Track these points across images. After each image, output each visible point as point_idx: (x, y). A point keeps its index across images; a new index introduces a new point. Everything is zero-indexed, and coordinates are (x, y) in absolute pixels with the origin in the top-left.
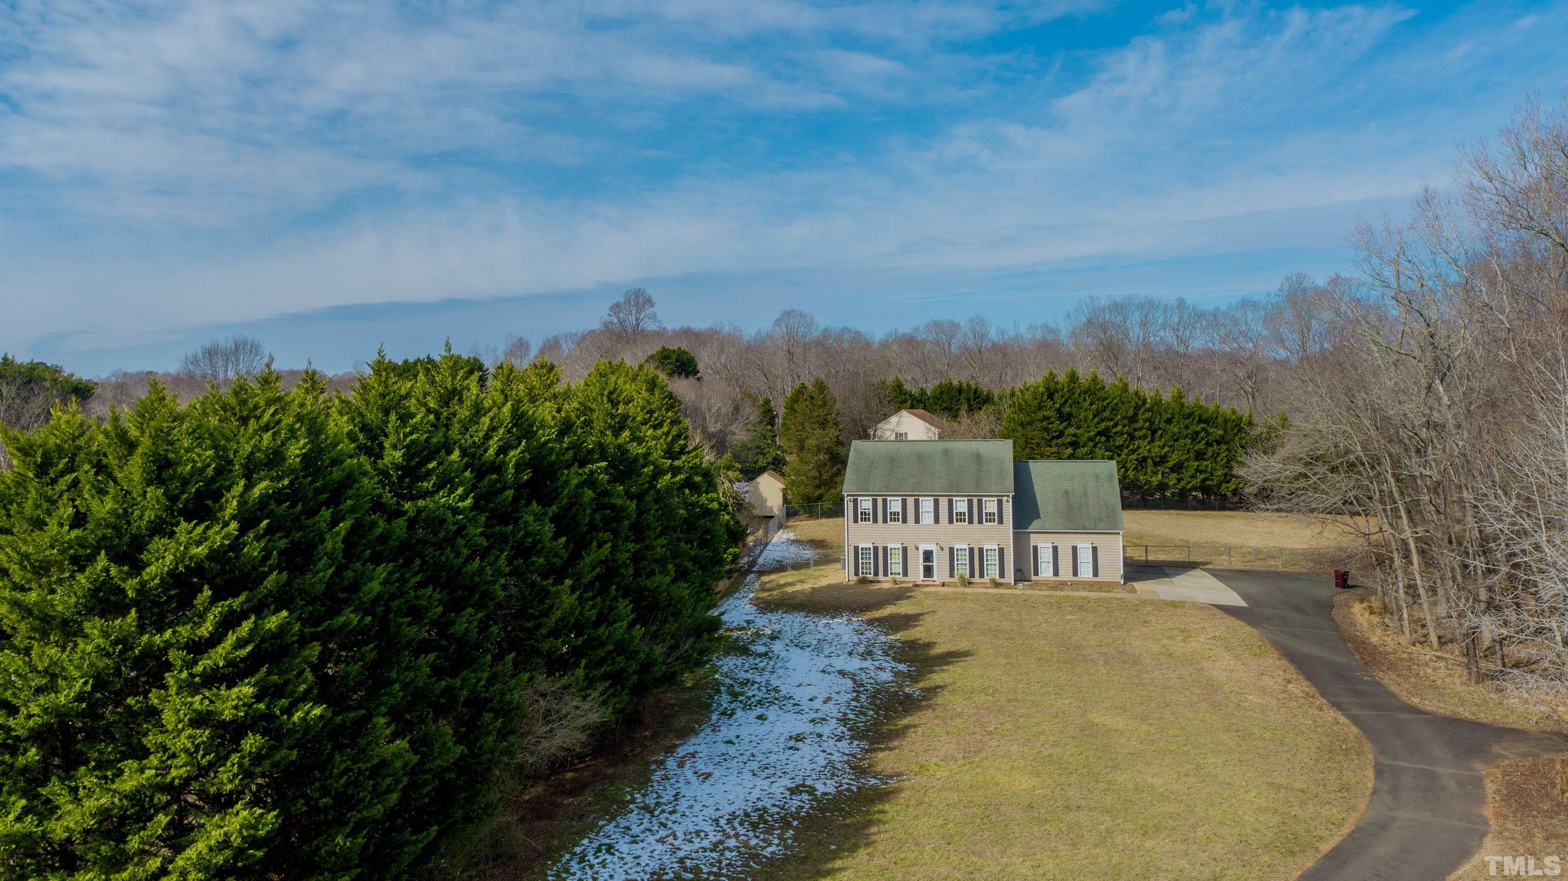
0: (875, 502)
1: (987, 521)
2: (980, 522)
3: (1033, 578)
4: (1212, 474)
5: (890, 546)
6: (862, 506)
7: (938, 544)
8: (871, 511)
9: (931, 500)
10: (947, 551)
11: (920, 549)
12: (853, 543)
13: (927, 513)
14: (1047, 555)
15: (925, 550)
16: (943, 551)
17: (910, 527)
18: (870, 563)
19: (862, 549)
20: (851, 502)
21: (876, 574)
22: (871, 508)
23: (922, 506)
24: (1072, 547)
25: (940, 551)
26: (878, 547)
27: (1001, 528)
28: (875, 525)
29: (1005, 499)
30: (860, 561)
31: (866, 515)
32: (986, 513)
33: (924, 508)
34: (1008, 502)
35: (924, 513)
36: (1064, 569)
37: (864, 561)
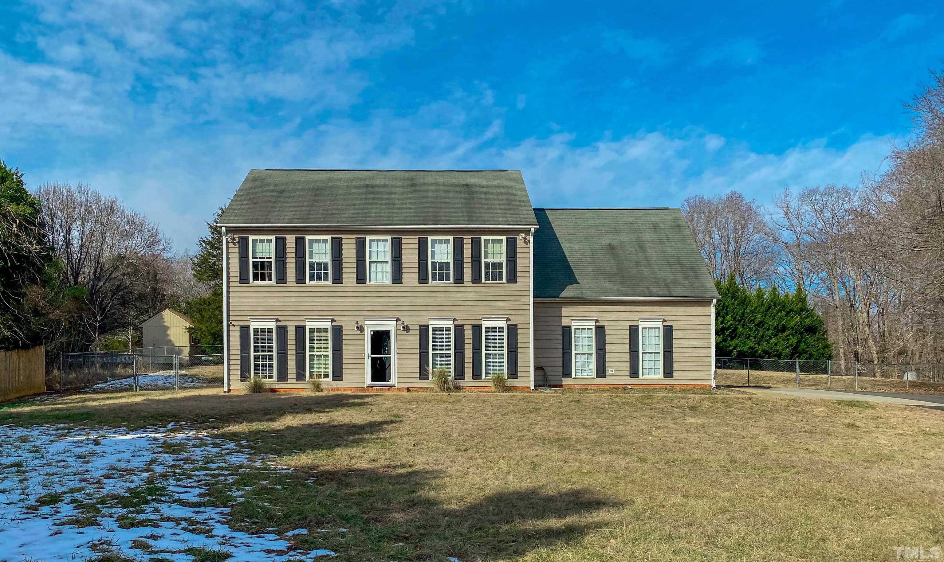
0: (281, 243)
1: (487, 279)
2: (476, 279)
3: (564, 381)
5: (310, 325)
6: (254, 252)
7: (398, 320)
8: (273, 260)
9: (387, 241)
10: (415, 332)
11: (365, 328)
12: (238, 320)
13: (379, 265)
14: (585, 343)
15: (374, 332)
16: (407, 332)
17: (347, 289)
18: (271, 357)
19: (256, 331)
20: (234, 244)
21: (283, 376)
22: (273, 255)
23: (370, 252)
24: (630, 327)
25: (402, 332)
26: (286, 327)
27: (513, 289)
28: (282, 287)
29: (520, 237)
30: (252, 354)
31: (263, 269)
32: (487, 264)
33: (374, 254)
34: (526, 243)
35: (373, 265)
36: (614, 364)
37: (259, 354)
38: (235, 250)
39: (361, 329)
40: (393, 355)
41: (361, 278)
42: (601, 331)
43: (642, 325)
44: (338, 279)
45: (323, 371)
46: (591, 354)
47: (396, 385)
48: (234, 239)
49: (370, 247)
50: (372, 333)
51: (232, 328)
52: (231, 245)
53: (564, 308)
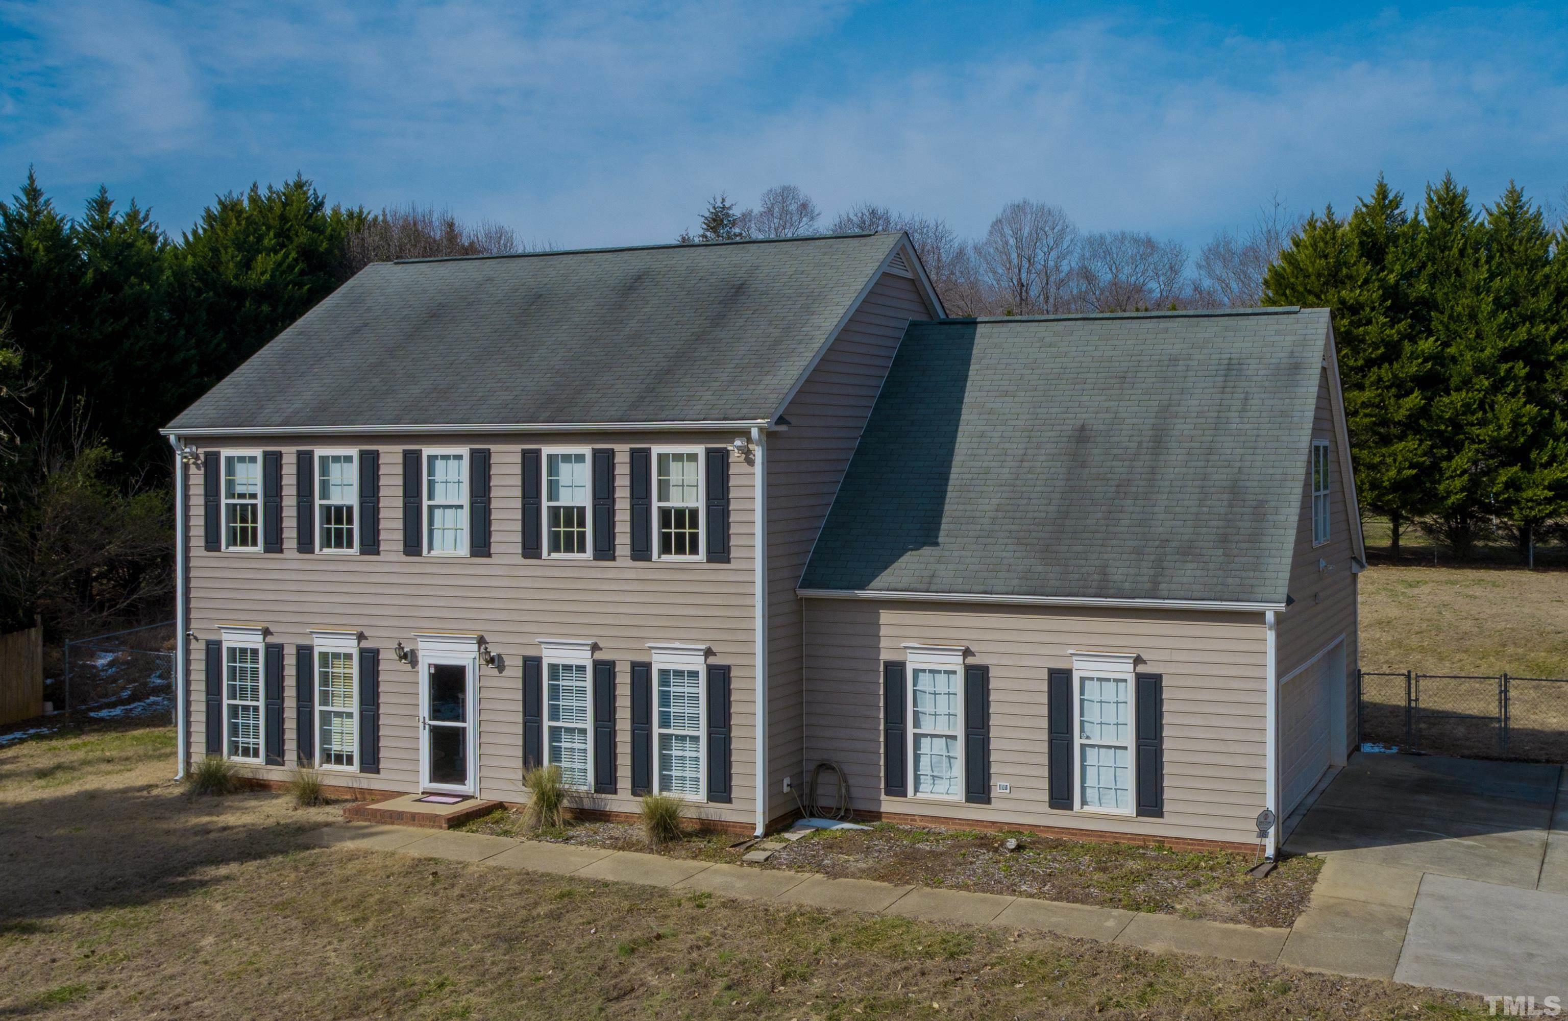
0: (273, 465)
1: (666, 548)
2: (640, 551)
3: (889, 805)
5: (321, 645)
6: (230, 484)
7: (481, 641)
8: (259, 502)
9: (459, 457)
10: (514, 671)
11: (420, 659)
12: (202, 630)
13: (447, 512)
14: (942, 708)
15: (436, 667)
16: (500, 672)
17: (387, 569)
18: (256, 709)
19: (232, 651)
20: (198, 468)
21: (275, 754)
22: (259, 490)
23: (431, 484)
24: (1052, 673)
25: (491, 670)
26: (281, 647)
27: (721, 577)
28: (274, 561)
29: (734, 447)
30: (226, 702)
31: (244, 520)
32: (665, 514)
33: (439, 489)
34: (750, 462)
35: (438, 513)
36: (1009, 770)
37: (237, 702)
38: (197, 477)
39: (410, 657)
40: (470, 725)
41: (413, 544)
42: (977, 682)
43: (1080, 669)
44: (371, 545)
45: (346, 749)
46: (954, 738)
47: (478, 795)
48: (197, 457)
49: (431, 472)
50: (432, 671)
51: (194, 645)
52: (193, 470)
53: (886, 617)
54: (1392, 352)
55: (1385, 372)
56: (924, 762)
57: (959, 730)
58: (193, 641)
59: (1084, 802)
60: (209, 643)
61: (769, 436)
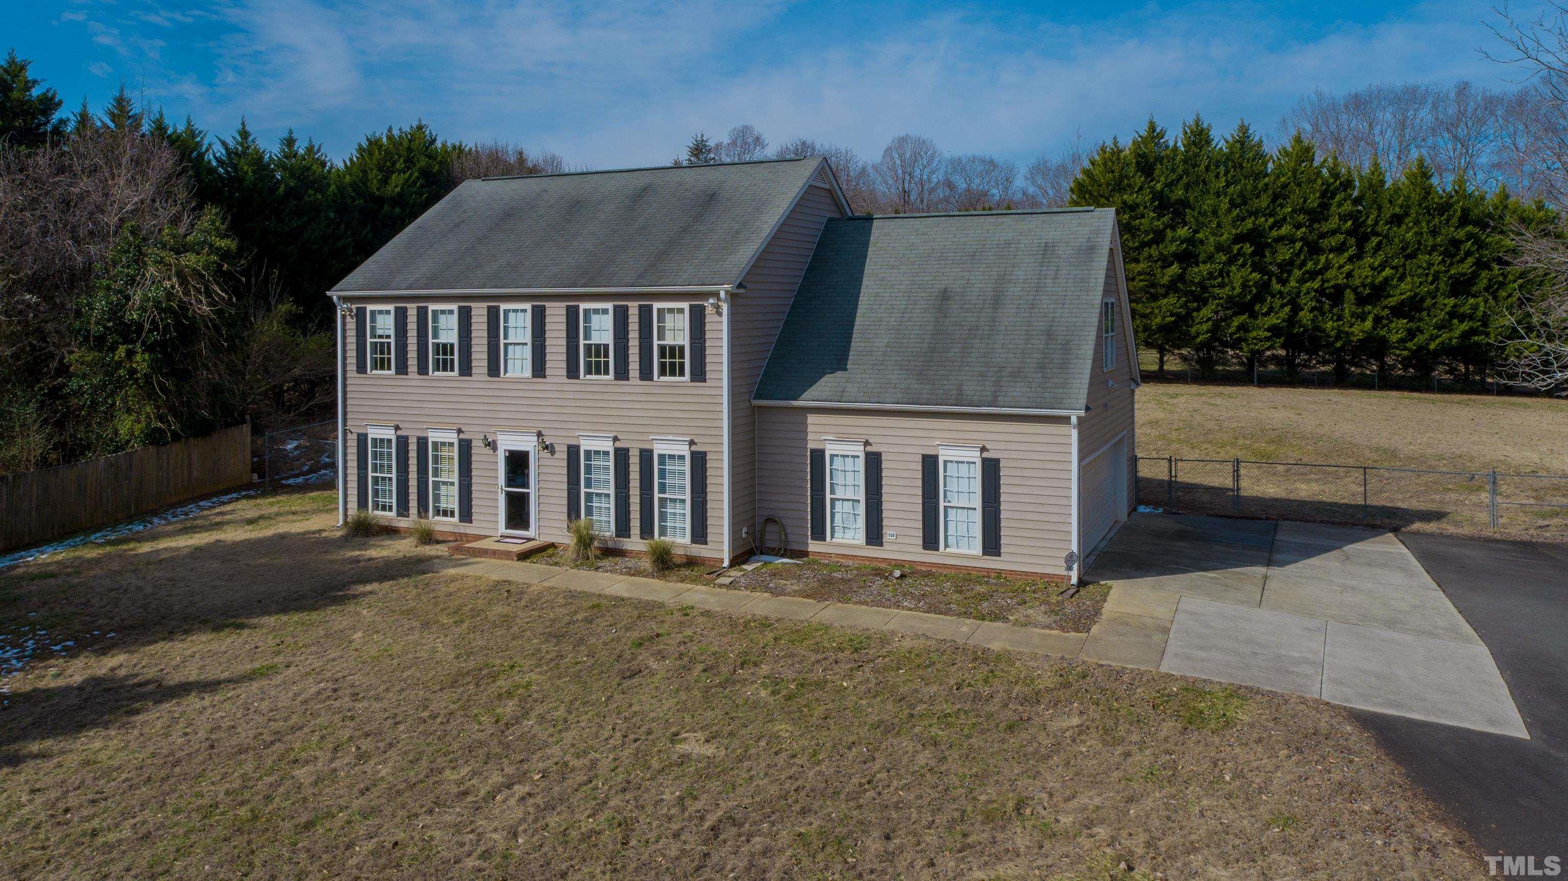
0: (401, 317)
1: (663, 372)
2: (646, 374)
3: (814, 546)
4: (1485, 324)
5: (434, 436)
6: (373, 328)
7: (539, 434)
8: (392, 341)
9: (524, 311)
10: (561, 454)
11: (499, 446)
12: (355, 426)
13: (517, 347)
14: (850, 480)
15: (510, 451)
16: (552, 455)
17: (477, 385)
18: (390, 479)
19: (374, 440)
20: (352, 318)
21: (403, 509)
22: (392, 332)
23: (506, 328)
24: (924, 457)
25: (546, 454)
26: (407, 438)
27: (700, 392)
28: (401, 380)
29: (709, 303)
30: (370, 474)
31: (382, 353)
32: (662, 349)
33: (511, 332)
34: (720, 314)
35: (510, 348)
36: (896, 523)
37: (378, 475)
38: (351, 324)
39: (492, 445)
40: (532, 491)
41: (494, 369)
42: (874, 463)
43: (944, 454)
44: (466, 369)
45: (450, 506)
46: (858, 501)
47: (537, 537)
48: (351, 310)
49: (506, 321)
50: (507, 454)
51: (349, 436)
52: (348, 319)
53: (812, 419)
54: (1159, 237)
55: (1154, 251)
56: (838, 517)
57: (861, 496)
58: (349, 434)
59: (946, 546)
60: (359, 435)
61: (733, 297)
